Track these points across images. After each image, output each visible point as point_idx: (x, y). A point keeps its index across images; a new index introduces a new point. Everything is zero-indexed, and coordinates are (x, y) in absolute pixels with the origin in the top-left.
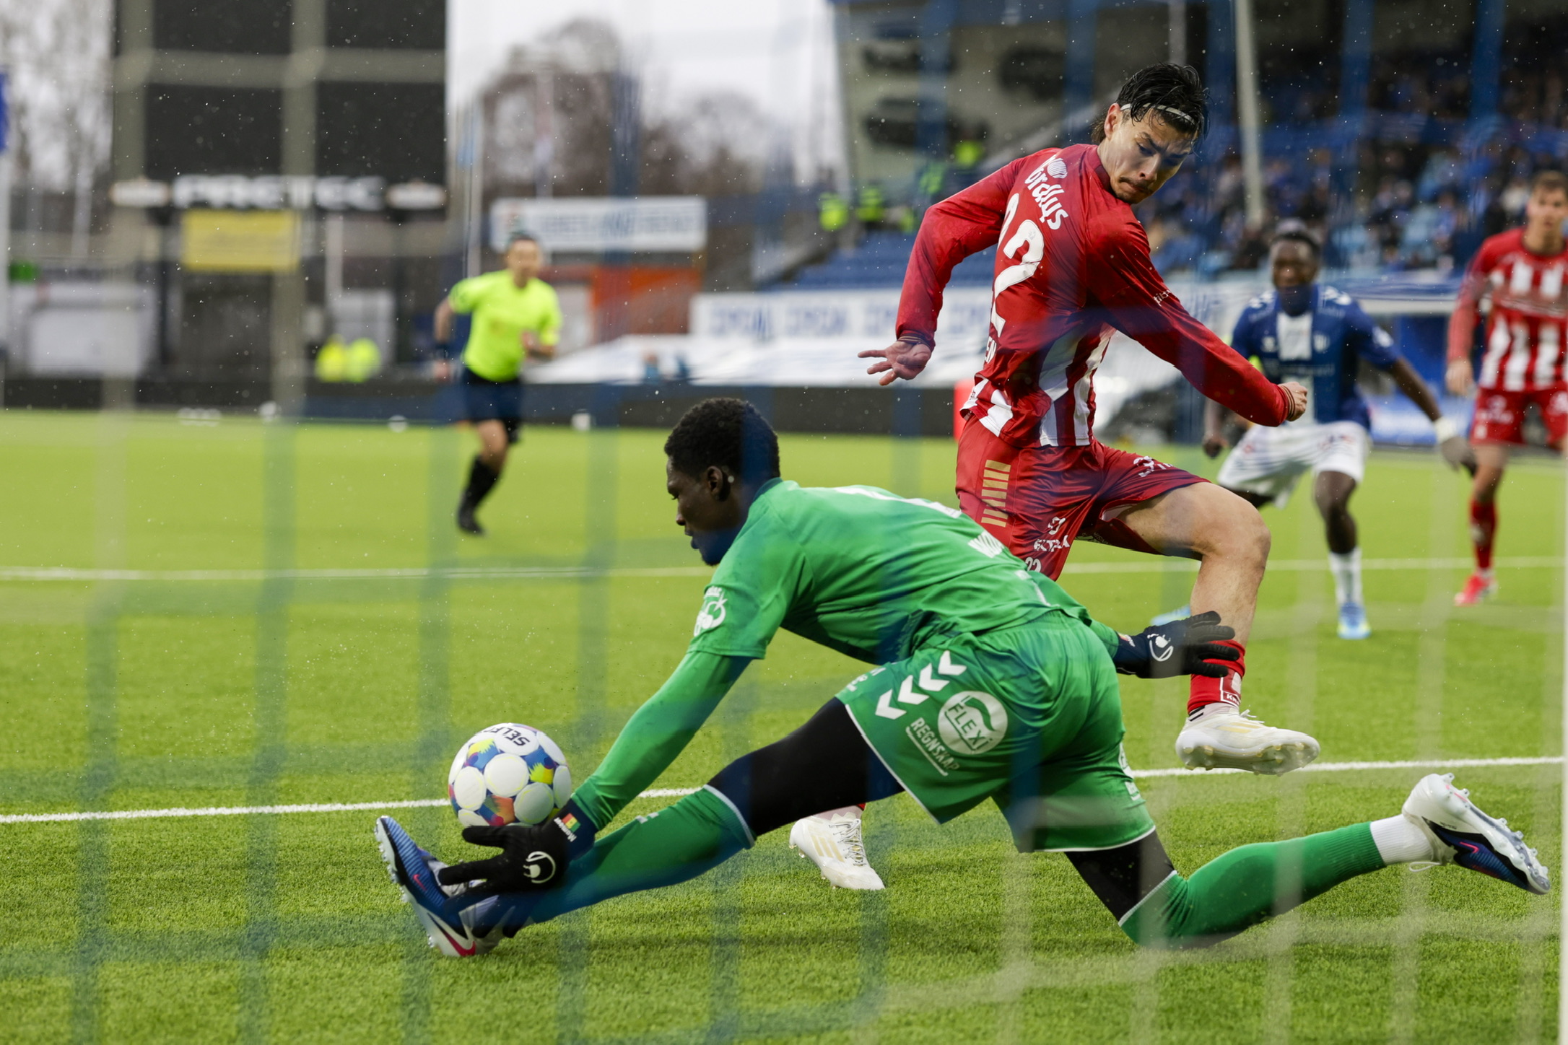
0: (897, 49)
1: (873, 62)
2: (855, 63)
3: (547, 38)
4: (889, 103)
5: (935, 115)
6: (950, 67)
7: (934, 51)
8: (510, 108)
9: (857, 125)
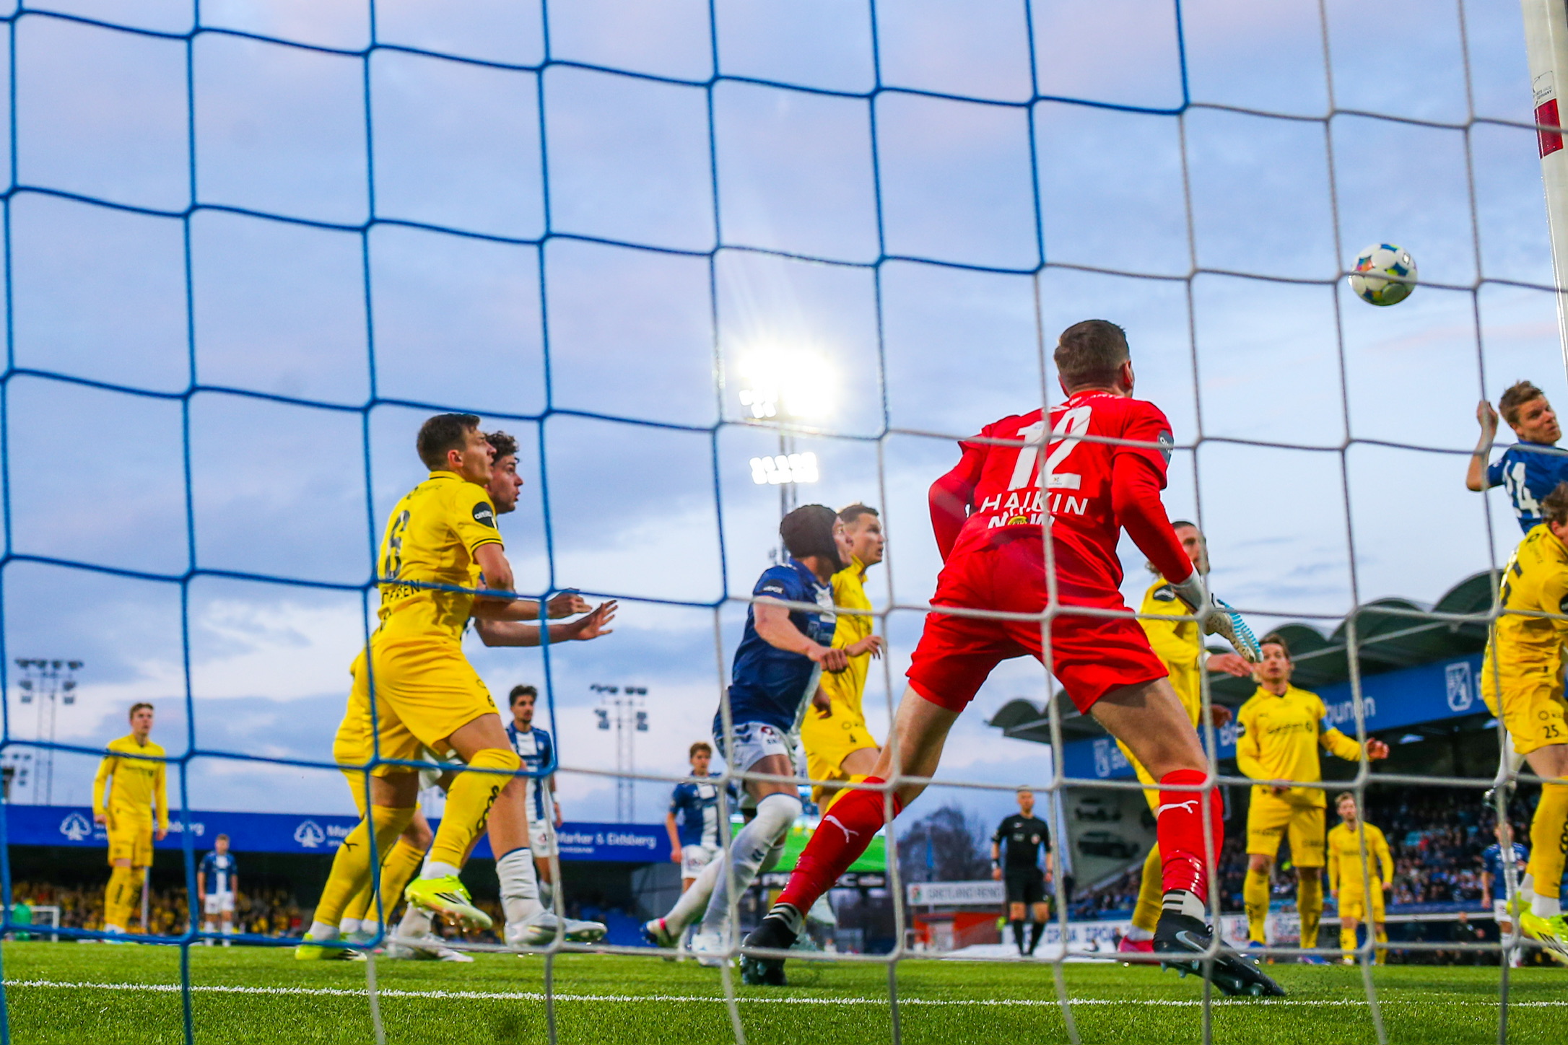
0: (1092, 809)
1: (1080, 815)
2: (1073, 816)
3: (928, 818)
4: (1090, 834)
5: (1111, 840)
6: (1117, 817)
7: (1110, 811)
8: (914, 851)
9: (1075, 845)
